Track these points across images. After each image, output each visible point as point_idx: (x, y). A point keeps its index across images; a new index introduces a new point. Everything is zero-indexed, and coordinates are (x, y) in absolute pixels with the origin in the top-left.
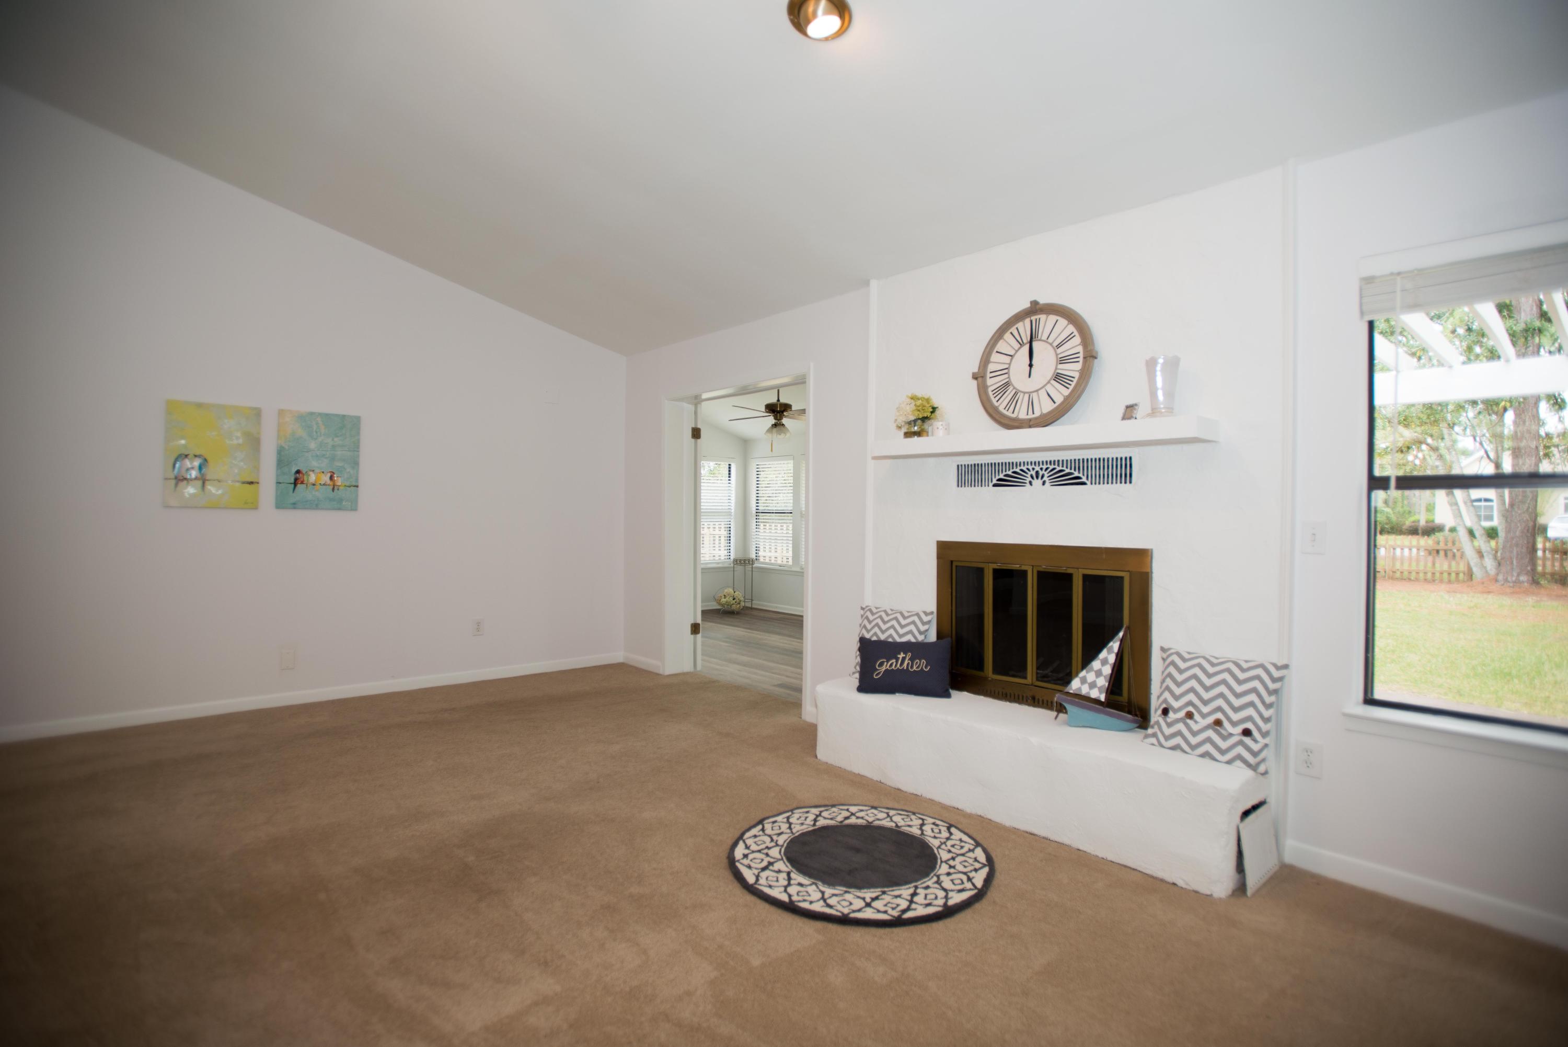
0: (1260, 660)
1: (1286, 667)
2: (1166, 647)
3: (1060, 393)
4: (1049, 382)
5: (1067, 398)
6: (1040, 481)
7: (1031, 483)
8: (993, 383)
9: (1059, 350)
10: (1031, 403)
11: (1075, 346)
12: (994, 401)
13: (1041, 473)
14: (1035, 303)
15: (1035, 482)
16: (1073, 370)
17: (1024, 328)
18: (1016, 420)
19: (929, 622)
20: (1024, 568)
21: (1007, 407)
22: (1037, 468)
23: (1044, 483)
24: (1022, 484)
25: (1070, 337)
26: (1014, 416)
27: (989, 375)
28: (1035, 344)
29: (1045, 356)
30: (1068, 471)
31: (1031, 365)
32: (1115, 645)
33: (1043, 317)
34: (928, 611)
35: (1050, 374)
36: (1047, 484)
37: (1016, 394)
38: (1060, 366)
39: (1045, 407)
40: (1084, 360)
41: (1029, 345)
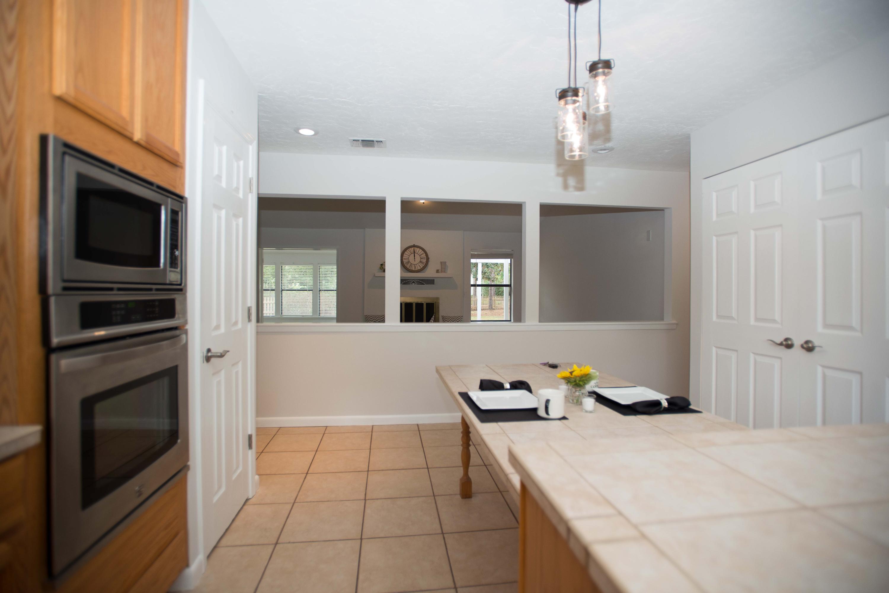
0: (458, 316)
1: (462, 316)
2: (443, 315)
3: (422, 266)
4: (419, 263)
6: (414, 284)
7: (412, 284)
8: (405, 261)
9: (421, 256)
10: (415, 267)
12: (406, 265)
13: (414, 282)
14: (414, 245)
16: (424, 261)
17: (412, 249)
18: (412, 270)
20: (412, 303)
21: (409, 267)
22: (414, 281)
23: (415, 284)
25: (423, 254)
27: (404, 259)
28: (415, 254)
29: (417, 256)
30: (421, 281)
31: (415, 258)
32: (434, 316)
33: (416, 248)
35: (419, 261)
37: (411, 265)
38: (421, 260)
39: (419, 268)
40: (427, 259)
41: (413, 254)
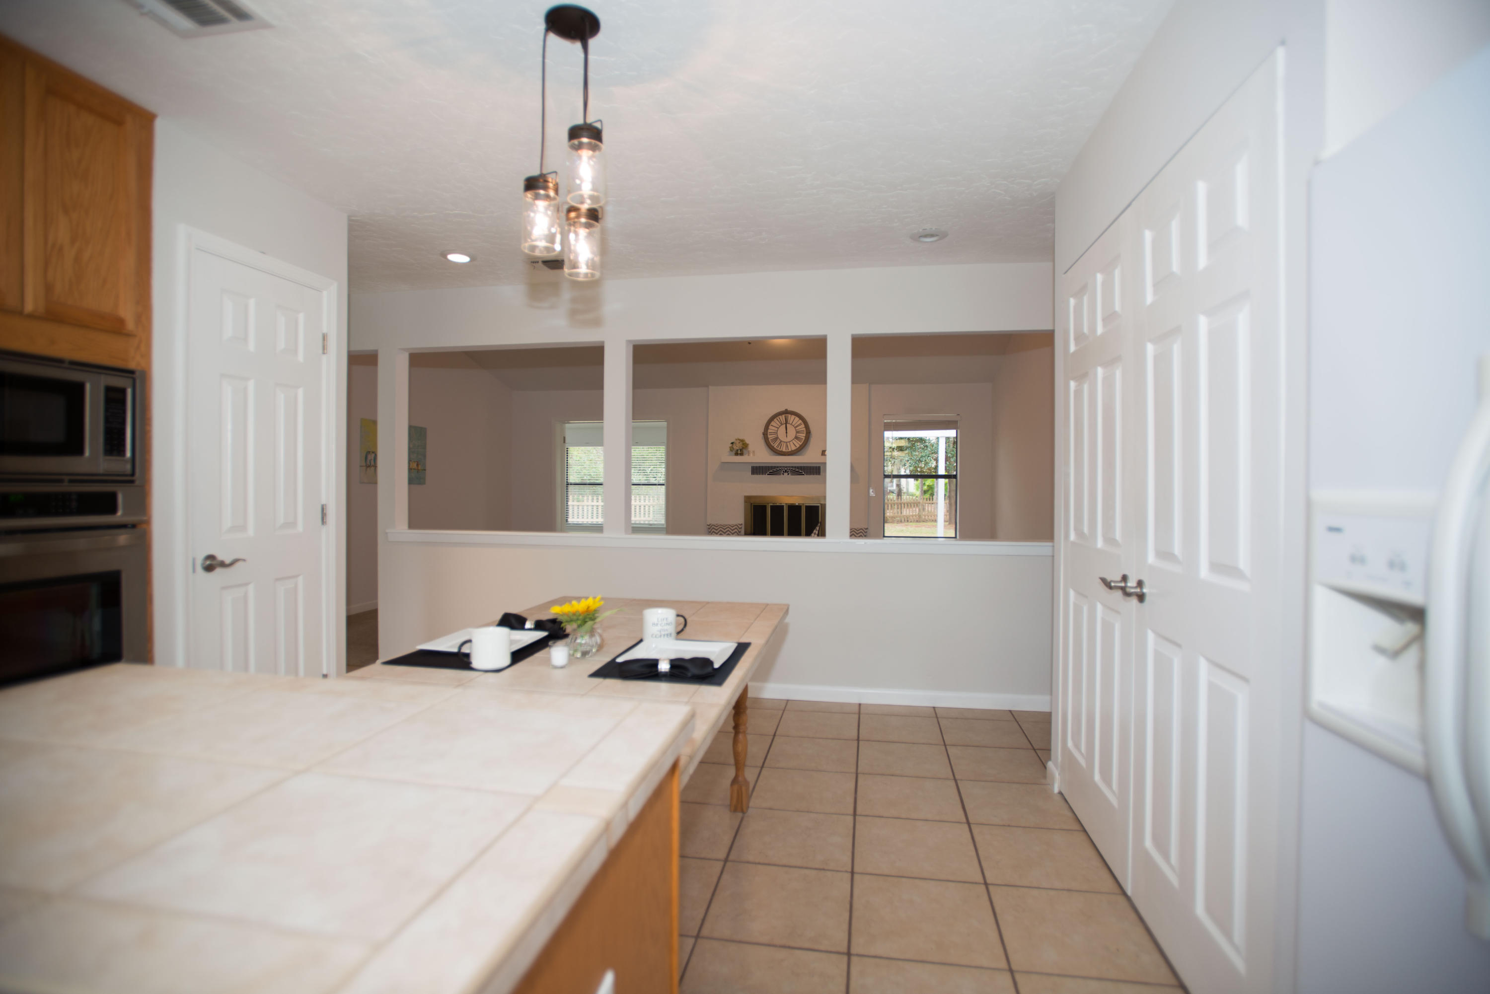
0: (861, 528)
1: (867, 529)
3: (798, 444)
4: (794, 439)
5: (801, 446)
6: (787, 474)
7: (783, 474)
8: (771, 437)
9: (797, 428)
10: (787, 446)
11: (802, 427)
12: (772, 444)
13: (787, 471)
14: (786, 410)
15: (785, 474)
16: (803, 436)
17: (782, 418)
18: (782, 451)
19: (741, 528)
20: (783, 504)
21: (777, 446)
22: (786, 469)
23: (788, 474)
24: (780, 474)
25: (800, 425)
26: (781, 450)
27: (768, 434)
28: (787, 425)
29: (790, 428)
30: (798, 470)
31: (786, 433)
32: (818, 528)
33: (789, 416)
34: (740, 523)
35: (794, 437)
36: (790, 475)
37: (780, 442)
38: (798, 434)
39: (794, 448)
40: (807, 433)
41: (785, 425)
